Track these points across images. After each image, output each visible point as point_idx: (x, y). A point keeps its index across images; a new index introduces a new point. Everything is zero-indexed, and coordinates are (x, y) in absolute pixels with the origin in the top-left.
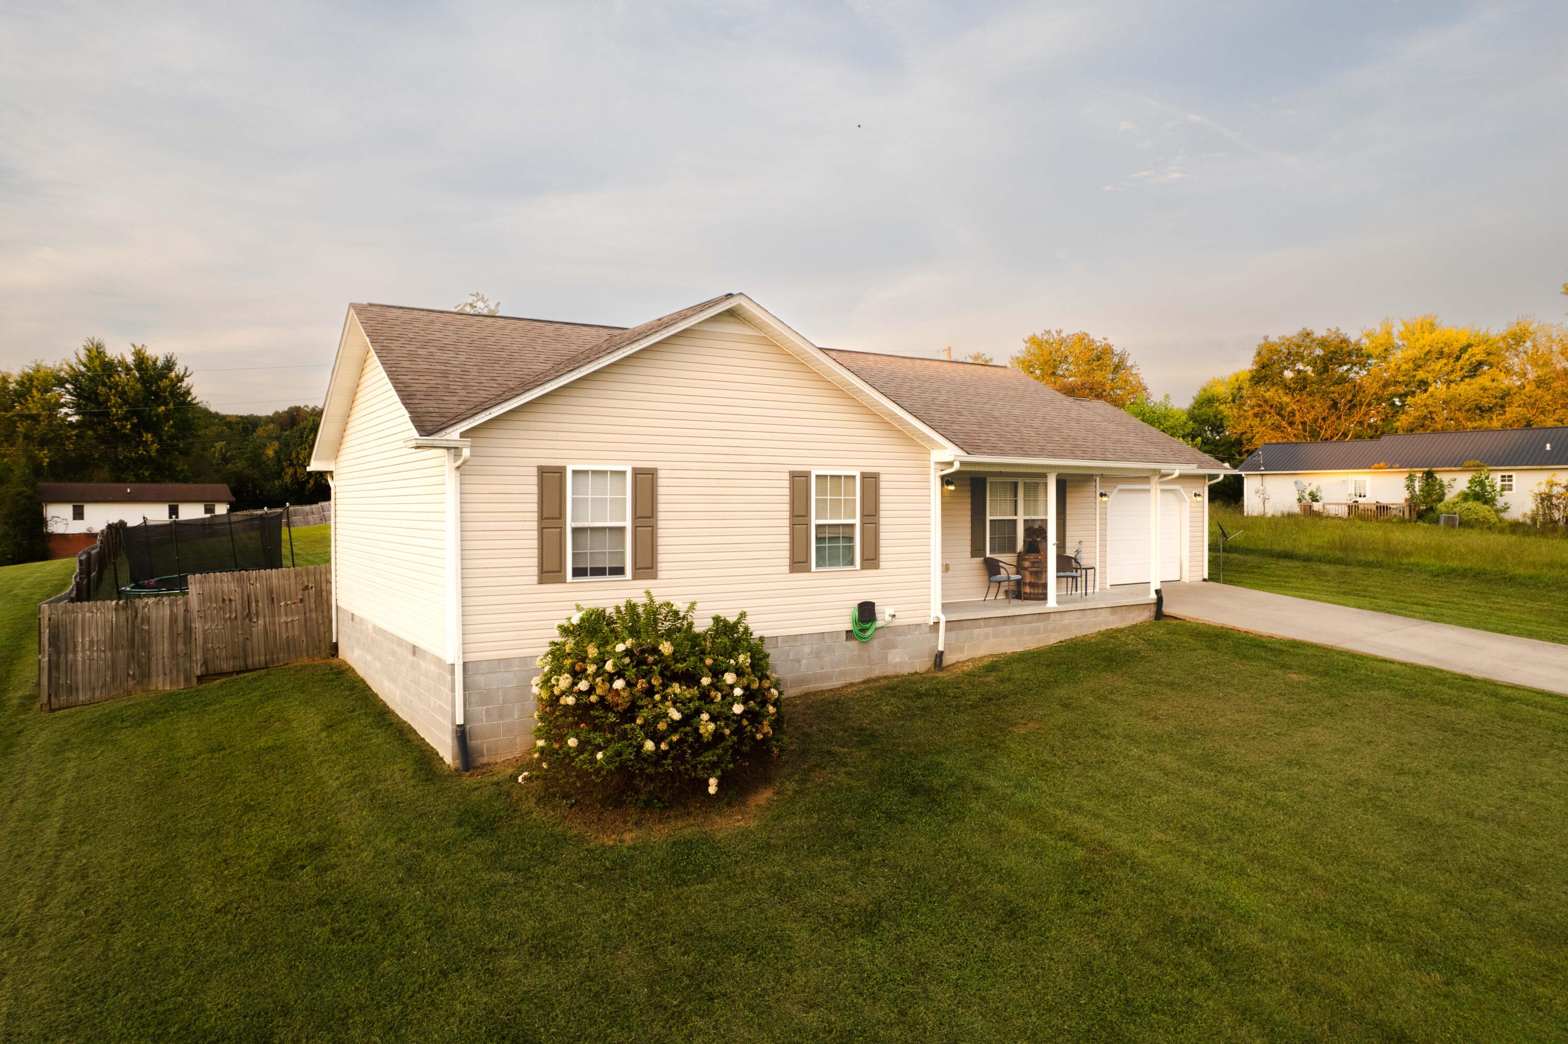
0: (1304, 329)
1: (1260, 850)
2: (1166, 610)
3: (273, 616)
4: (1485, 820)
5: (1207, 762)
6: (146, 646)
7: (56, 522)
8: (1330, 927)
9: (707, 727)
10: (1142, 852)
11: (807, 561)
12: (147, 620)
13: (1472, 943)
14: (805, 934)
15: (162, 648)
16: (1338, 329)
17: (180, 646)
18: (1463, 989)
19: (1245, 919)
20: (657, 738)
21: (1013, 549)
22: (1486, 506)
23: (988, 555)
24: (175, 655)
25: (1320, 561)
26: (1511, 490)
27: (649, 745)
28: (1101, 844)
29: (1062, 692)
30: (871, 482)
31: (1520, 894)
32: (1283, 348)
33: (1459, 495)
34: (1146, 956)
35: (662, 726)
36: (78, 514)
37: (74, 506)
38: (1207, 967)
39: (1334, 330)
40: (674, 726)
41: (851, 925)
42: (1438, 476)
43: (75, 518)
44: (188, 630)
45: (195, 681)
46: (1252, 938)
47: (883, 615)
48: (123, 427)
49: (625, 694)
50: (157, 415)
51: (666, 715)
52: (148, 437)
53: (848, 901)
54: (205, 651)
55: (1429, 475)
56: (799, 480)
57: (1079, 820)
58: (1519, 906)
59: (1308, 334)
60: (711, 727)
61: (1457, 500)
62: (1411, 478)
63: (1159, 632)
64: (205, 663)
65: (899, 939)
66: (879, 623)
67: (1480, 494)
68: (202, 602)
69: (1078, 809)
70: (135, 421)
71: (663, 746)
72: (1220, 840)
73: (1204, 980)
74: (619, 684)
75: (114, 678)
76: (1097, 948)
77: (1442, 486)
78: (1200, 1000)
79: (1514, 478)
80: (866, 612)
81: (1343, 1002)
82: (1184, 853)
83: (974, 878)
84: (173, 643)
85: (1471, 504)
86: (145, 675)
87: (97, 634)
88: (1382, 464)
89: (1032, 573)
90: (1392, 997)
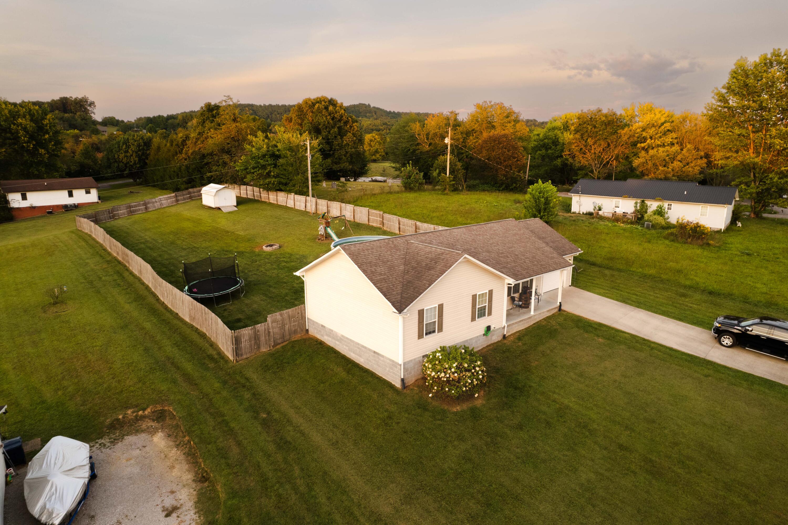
0: (599, 108)
1: (596, 403)
2: (562, 308)
3: (290, 324)
4: (642, 391)
5: (581, 375)
6: (259, 339)
7: (14, 202)
8: (610, 422)
9: (475, 383)
10: (571, 405)
11: (475, 318)
12: (258, 331)
13: (636, 424)
14: (509, 431)
15: (263, 339)
16: (613, 110)
17: (267, 337)
18: (633, 434)
19: (594, 421)
20: (466, 387)
21: (518, 292)
22: (661, 218)
23: (512, 295)
24: (266, 340)
25: (604, 268)
26: (671, 209)
27: (464, 389)
28: (562, 403)
29: (541, 348)
30: (491, 292)
31: (646, 411)
32: (589, 115)
33: (652, 212)
34: (576, 432)
35: (467, 384)
36: (24, 198)
37: (22, 194)
38: (588, 433)
39: (611, 109)
40: (470, 384)
41: (517, 428)
42: (646, 202)
43: (23, 200)
44: (269, 332)
45: (272, 347)
46: (595, 426)
47: (492, 328)
48: (28, 146)
49: (457, 377)
50: (45, 140)
51: (468, 382)
52: (42, 151)
53: (514, 422)
54: (274, 338)
55: (643, 201)
56: (474, 297)
57: (556, 396)
58: (645, 414)
59: (600, 111)
60: (476, 382)
61: (652, 214)
62: (636, 203)
63: (561, 319)
64: (274, 341)
65: (528, 431)
66: (491, 330)
67: (660, 212)
68: (272, 323)
69: (554, 392)
70: (34, 143)
71: (467, 389)
72: (587, 400)
73: (587, 437)
74: (456, 375)
75: (251, 350)
76: (566, 430)
77: (647, 206)
78: (587, 441)
79: (672, 205)
80: (489, 328)
81: (612, 439)
82: (580, 404)
83: (537, 414)
84: (265, 337)
85: (656, 216)
86: (259, 347)
87: (247, 338)
88: (626, 196)
89: (525, 301)
90: (621, 437)
